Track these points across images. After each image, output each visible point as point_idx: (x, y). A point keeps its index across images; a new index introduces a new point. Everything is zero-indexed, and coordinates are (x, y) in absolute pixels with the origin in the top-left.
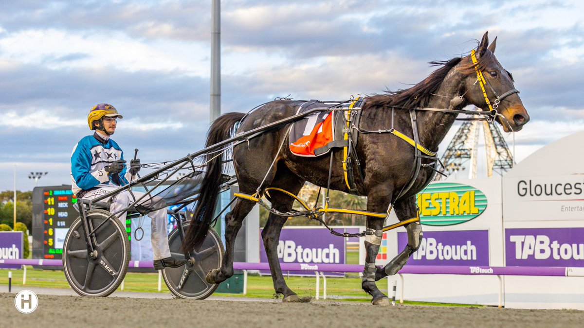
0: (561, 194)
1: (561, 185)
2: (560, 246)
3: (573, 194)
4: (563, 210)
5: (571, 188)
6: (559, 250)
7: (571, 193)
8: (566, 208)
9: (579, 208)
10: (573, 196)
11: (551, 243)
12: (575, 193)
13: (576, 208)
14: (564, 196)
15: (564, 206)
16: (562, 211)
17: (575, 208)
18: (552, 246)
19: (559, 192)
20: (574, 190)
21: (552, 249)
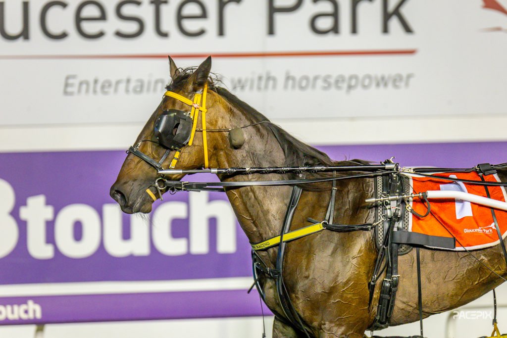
0: (63, 36)
1: (64, 5)
2: (56, 213)
3: (110, 38)
4: (69, 89)
5: (103, 17)
6: (50, 226)
7: (101, 35)
8: (81, 84)
9: (132, 85)
10: (111, 44)
11: (20, 202)
12: (119, 34)
13: (122, 86)
14: (74, 43)
15: (74, 77)
16: (66, 93)
17: (118, 83)
18: (24, 213)
19: (54, 29)
20: (113, 24)
21: (22, 226)
